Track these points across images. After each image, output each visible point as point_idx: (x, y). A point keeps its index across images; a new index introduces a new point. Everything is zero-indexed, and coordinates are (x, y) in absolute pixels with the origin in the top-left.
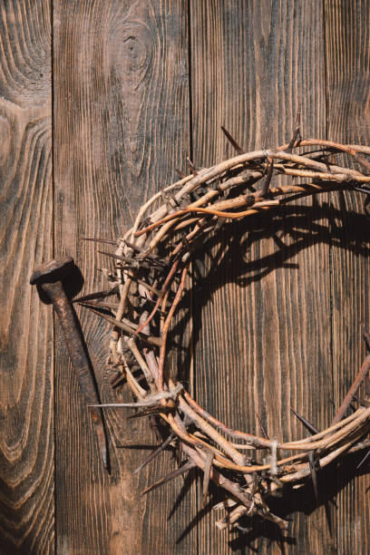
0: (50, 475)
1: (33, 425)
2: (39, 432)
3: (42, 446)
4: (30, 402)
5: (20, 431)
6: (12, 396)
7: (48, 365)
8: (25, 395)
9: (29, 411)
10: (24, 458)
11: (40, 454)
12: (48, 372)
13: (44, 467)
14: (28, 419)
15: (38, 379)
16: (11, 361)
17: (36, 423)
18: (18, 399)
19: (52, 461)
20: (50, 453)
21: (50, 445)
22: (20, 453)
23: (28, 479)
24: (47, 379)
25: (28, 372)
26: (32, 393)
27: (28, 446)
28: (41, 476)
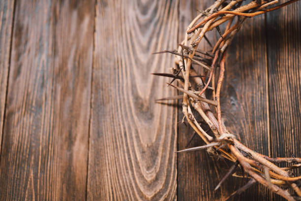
0: (174, 191)
1: (163, 157)
2: (167, 162)
3: (169, 172)
4: (161, 142)
5: (154, 161)
6: (150, 139)
7: (174, 119)
8: (158, 138)
9: (161, 148)
10: (157, 179)
11: (168, 176)
12: (173, 124)
13: (170, 185)
14: (160, 153)
15: (167, 128)
16: (150, 117)
17: (165, 156)
18: (154, 140)
19: (175, 182)
20: (174, 176)
21: (174, 171)
22: (154, 175)
23: (159, 192)
24: (173, 128)
25: (161, 124)
26: (163, 137)
27: (160, 171)
28: (168, 191)
